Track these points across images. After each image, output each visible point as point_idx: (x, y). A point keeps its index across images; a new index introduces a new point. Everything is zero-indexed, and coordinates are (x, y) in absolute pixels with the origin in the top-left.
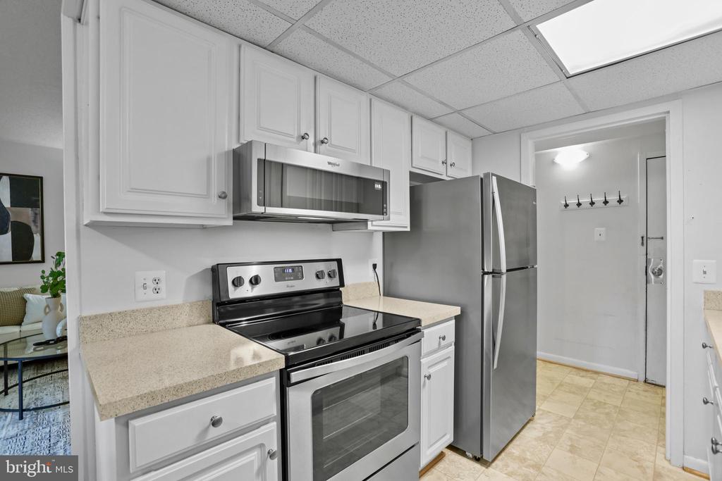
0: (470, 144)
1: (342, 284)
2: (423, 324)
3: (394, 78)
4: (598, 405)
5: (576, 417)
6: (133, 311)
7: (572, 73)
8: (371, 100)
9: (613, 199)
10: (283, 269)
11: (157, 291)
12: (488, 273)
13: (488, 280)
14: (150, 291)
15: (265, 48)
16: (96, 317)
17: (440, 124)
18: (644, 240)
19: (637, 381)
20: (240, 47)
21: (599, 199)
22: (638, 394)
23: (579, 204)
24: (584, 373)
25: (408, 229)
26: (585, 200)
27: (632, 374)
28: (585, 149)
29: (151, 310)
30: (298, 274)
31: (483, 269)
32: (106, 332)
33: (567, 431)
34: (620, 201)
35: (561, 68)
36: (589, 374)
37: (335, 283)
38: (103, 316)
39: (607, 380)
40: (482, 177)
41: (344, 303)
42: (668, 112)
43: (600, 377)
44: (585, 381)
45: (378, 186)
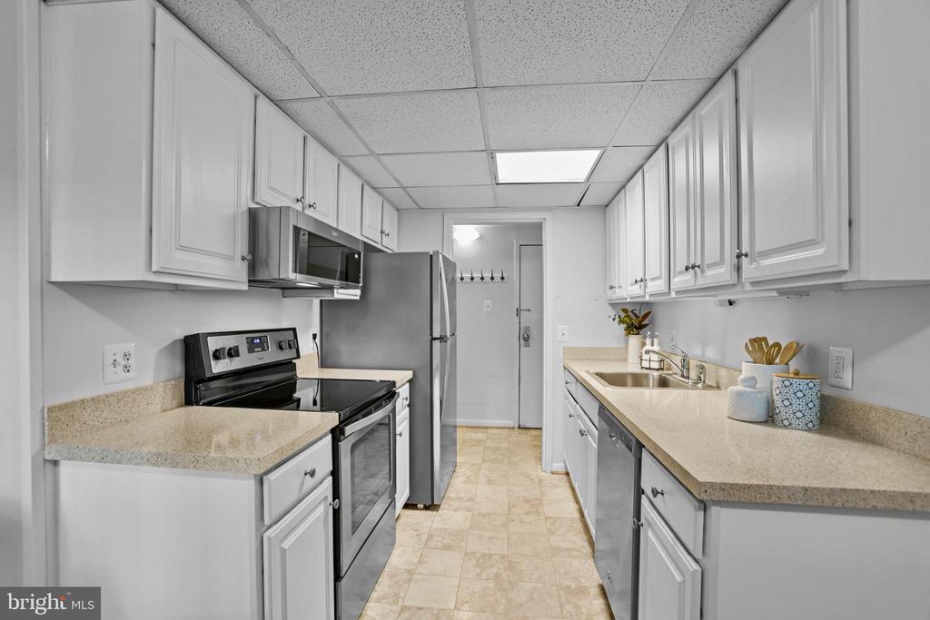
0: (396, 213)
1: (298, 357)
2: (397, 385)
3: (372, 153)
4: (496, 449)
5: (484, 461)
6: (107, 396)
7: (500, 182)
8: (339, 165)
9: (497, 275)
10: (253, 339)
11: (127, 368)
12: (436, 339)
13: (437, 344)
14: (120, 368)
15: (272, 101)
16: (66, 405)
17: (380, 193)
18: (518, 312)
19: (513, 428)
20: (256, 97)
21: (487, 275)
22: (517, 437)
23: (472, 279)
24: (477, 430)
25: (358, 298)
26: (477, 275)
27: (510, 423)
28: (477, 229)
29: (125, 393)
30: (263, 346)
31: (431, 334)
32: (78, 425)
33: (482, 472)
34: (503, 278)
35: (496, 177)
36: (480, 430)
37: (292, 354)
38: (74, 404)
39: (495, 431)
40: (432, 253)
41: (299, 376)
42: (545, 219)
43: (490, 431)
44: (480, 435)
45: (356, 256)
